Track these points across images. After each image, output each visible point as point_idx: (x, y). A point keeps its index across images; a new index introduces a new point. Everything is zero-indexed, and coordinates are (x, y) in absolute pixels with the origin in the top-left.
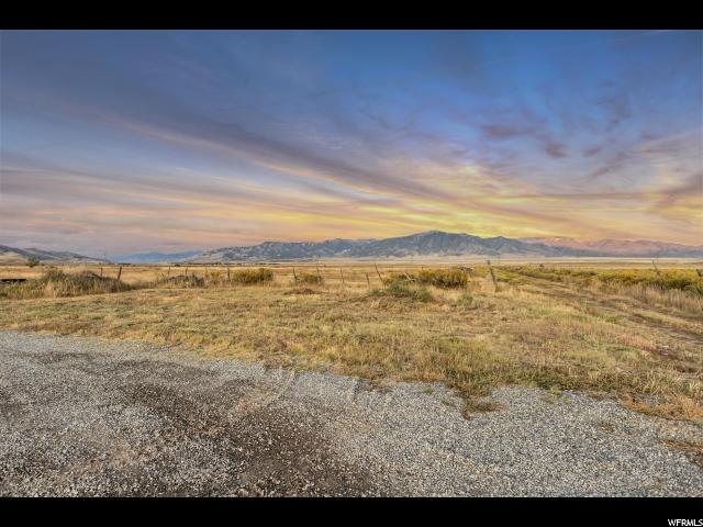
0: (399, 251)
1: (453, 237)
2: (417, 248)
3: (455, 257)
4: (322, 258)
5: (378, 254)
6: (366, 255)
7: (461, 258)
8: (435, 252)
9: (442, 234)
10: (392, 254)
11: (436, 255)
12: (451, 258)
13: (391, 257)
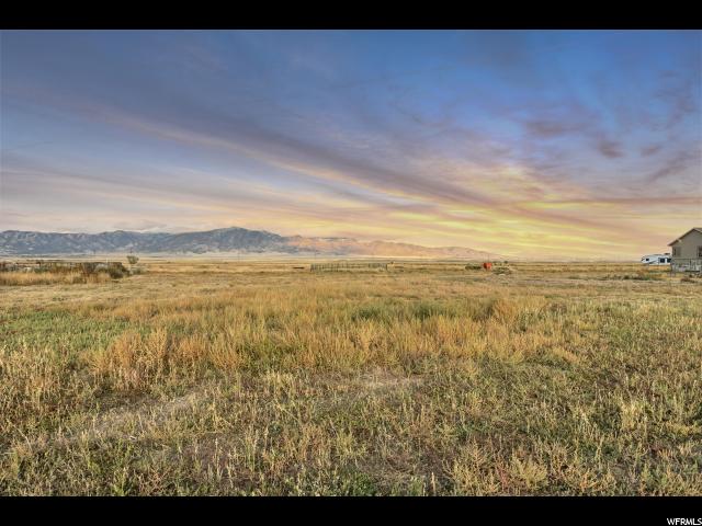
0: (198, 247)
1: (256, 234)
2: (217, 244)
3: (256, 255)
4: (99, 253)
5: (172, 249)
6: (158, 250)
7: (263, 255)
8: (238, 248)
9: (243, 231)
10: (189, 250)
11: (237, 251)
12: (253, 254)
13: (189, 253)
